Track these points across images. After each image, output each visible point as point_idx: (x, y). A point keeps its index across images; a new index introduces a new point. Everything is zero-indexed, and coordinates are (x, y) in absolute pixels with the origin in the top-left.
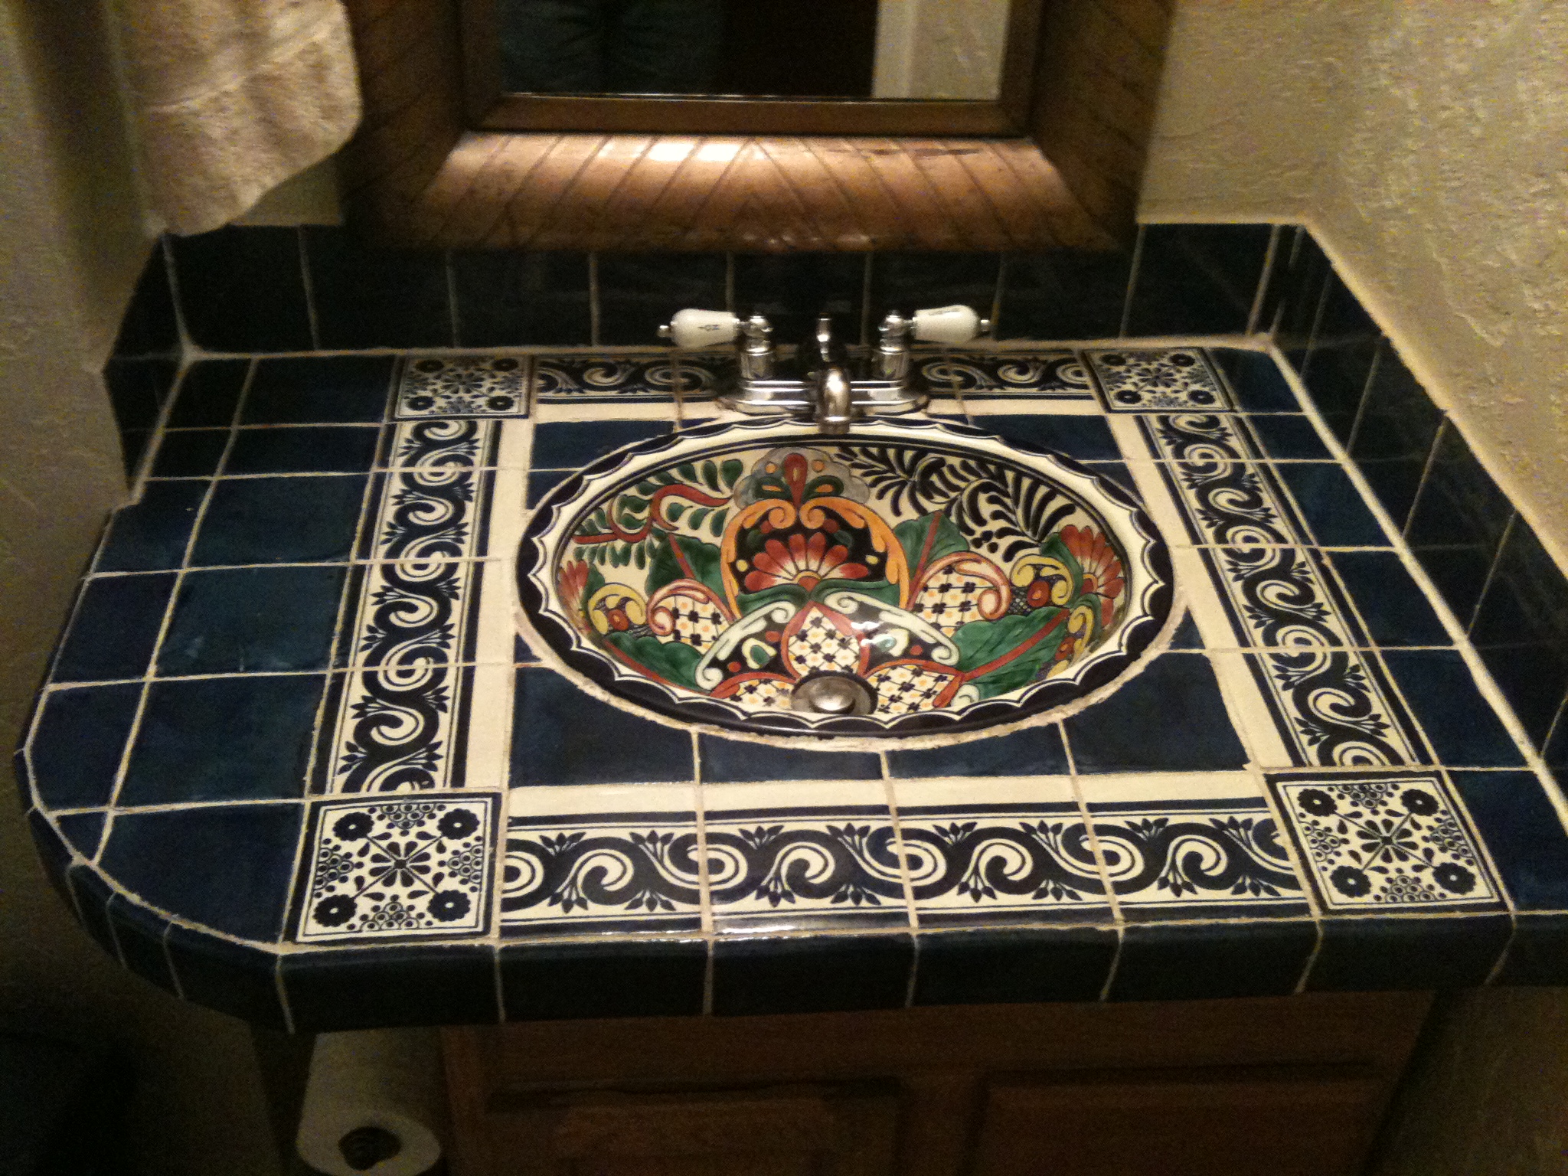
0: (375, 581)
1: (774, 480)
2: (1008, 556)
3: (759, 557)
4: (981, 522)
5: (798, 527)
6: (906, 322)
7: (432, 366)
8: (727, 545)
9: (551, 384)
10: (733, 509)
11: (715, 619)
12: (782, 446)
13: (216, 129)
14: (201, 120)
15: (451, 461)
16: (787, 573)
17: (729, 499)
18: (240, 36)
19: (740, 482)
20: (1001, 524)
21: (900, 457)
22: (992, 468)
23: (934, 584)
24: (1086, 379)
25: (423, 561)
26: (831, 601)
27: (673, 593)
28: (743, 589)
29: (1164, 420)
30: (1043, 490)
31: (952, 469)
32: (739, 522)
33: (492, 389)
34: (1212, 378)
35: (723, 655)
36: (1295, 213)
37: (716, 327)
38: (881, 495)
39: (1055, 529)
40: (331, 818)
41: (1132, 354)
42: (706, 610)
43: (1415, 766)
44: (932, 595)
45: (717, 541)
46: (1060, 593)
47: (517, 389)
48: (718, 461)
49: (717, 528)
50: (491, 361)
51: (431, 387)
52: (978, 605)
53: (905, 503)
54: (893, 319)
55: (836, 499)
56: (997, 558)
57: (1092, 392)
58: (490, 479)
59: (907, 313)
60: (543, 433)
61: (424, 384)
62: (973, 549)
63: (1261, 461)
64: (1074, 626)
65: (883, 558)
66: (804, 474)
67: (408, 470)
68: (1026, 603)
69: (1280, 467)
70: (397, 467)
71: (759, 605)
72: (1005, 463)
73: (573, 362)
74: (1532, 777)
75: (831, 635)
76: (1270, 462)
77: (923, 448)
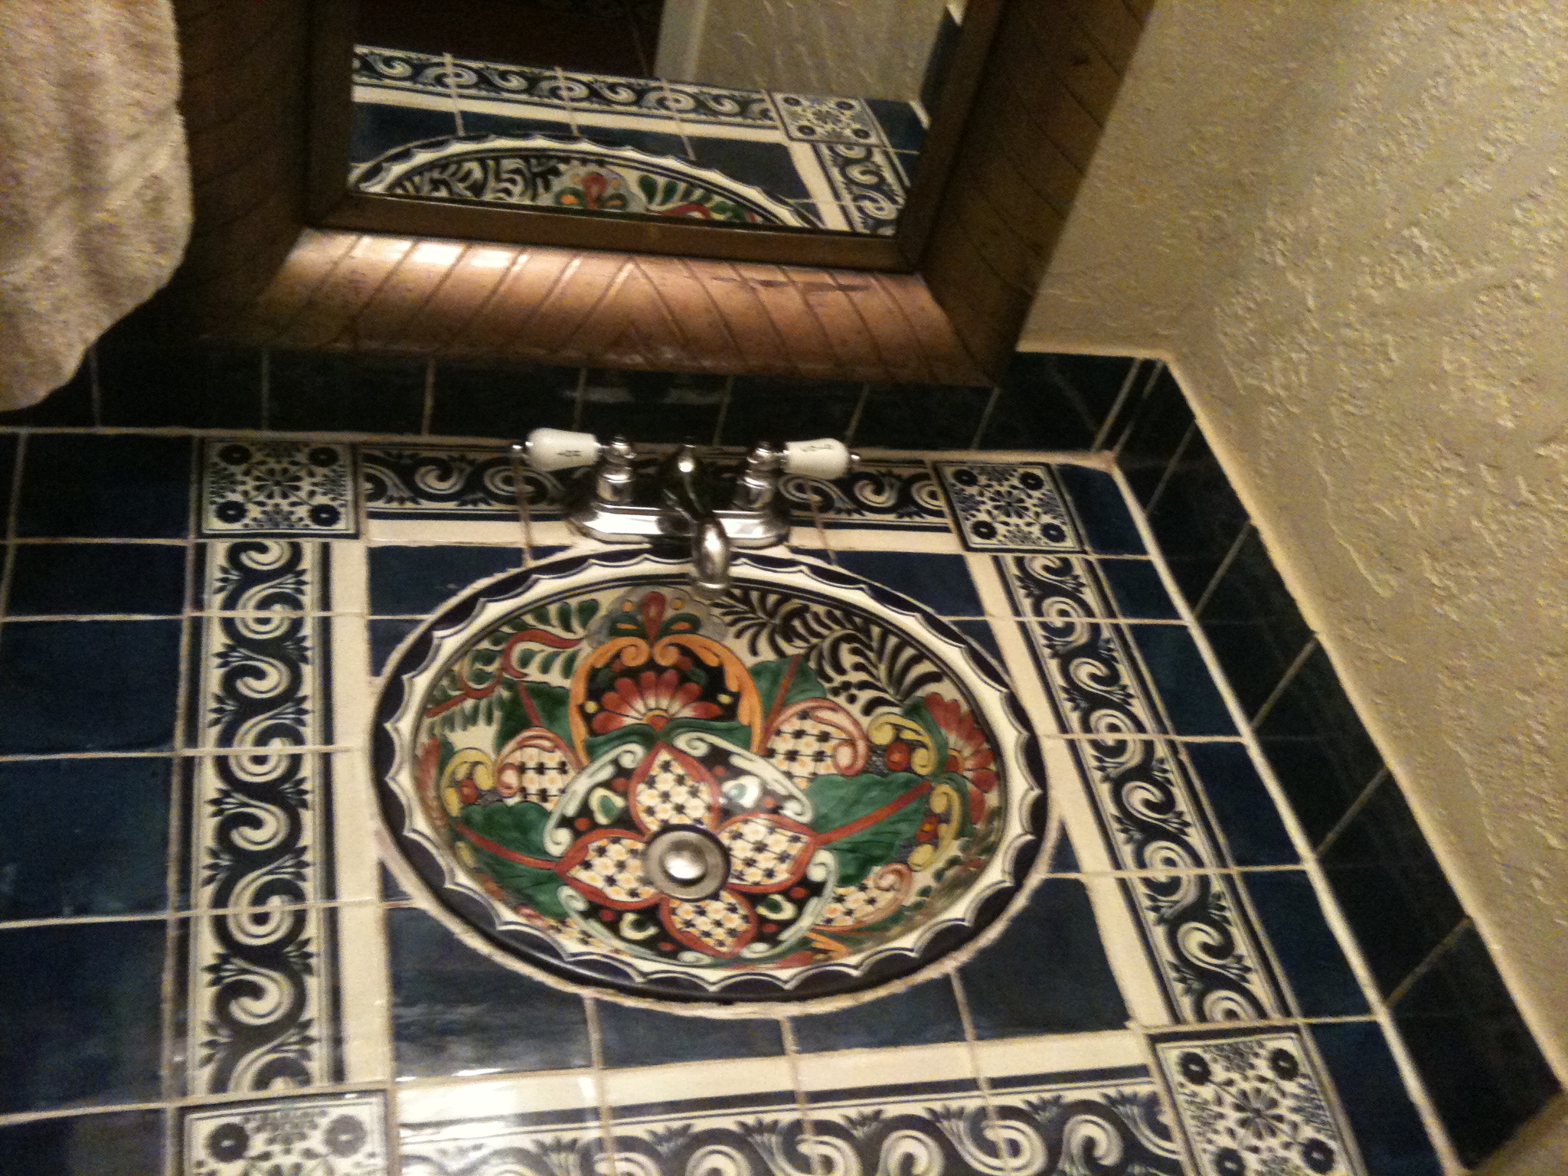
0: (209, 783)
1: (629, 618)
2: (868, 710)
3: (610, 697)
4: (841, 671)
5: (651, 664)
6: (776, 454)
7: (236, 454)
8: (576, 687)
9: (380, 491)
10: (585, 650)
11: (562, 768)
12: (644, 584)
13: (42, 304)
14: (29, 295)
15: (277, 602)
16: (636, 712)
17: (581, 640)
18: (74, 190)
19: (595, 622)
20: (862, 676)
21: (763, 599)
22: (857, 620)
23: (788, 728)
24: (941, 504)
25: (261, 751)
26: (681, 742)
27: (521, 746)
28: (592, 732)
29: (1020, 563)
30: (909, 652)
31: (817, 617)
32: (590, 661)
33: (312, 494)
34: (1062, 510)
35: (571, 810)
36: (1153, 347)
37: (576, 453)
38: (739, 635)
39: (921, 693)
40: (202, 1128)
41: (983, 470)
42: (552, 760)
43: (1276, 1019)
44: (785, 740)
45: (567, 683)
46: (923, 762)
47: (341, 495)
48: (574, 602)
49: (568, 670)
50: (307, 450)
51: (241, 488)
52: (832, 756)
53: (763, 644)
54: (763, 452)
55: (694, 637)
56: (856, 709)
57: (948, 521)
58: (325, 627)
59: (778, 446)
60: (379, 558)
61: (232, 482)
62: (830, 697)
63: (1114, 621)
64: (938, 804)
65: (736, 697)
66: (661, 613)
67: (228, 614)
68: (885, 765)
69: (1132, 628)
70: (214, 610)
71: (606, 748)
72: (871, 618)
73: (400, 456)
74: (1374, 1029)
75: (680, 781)
76: (1123, 621)
77: (788, 593)
